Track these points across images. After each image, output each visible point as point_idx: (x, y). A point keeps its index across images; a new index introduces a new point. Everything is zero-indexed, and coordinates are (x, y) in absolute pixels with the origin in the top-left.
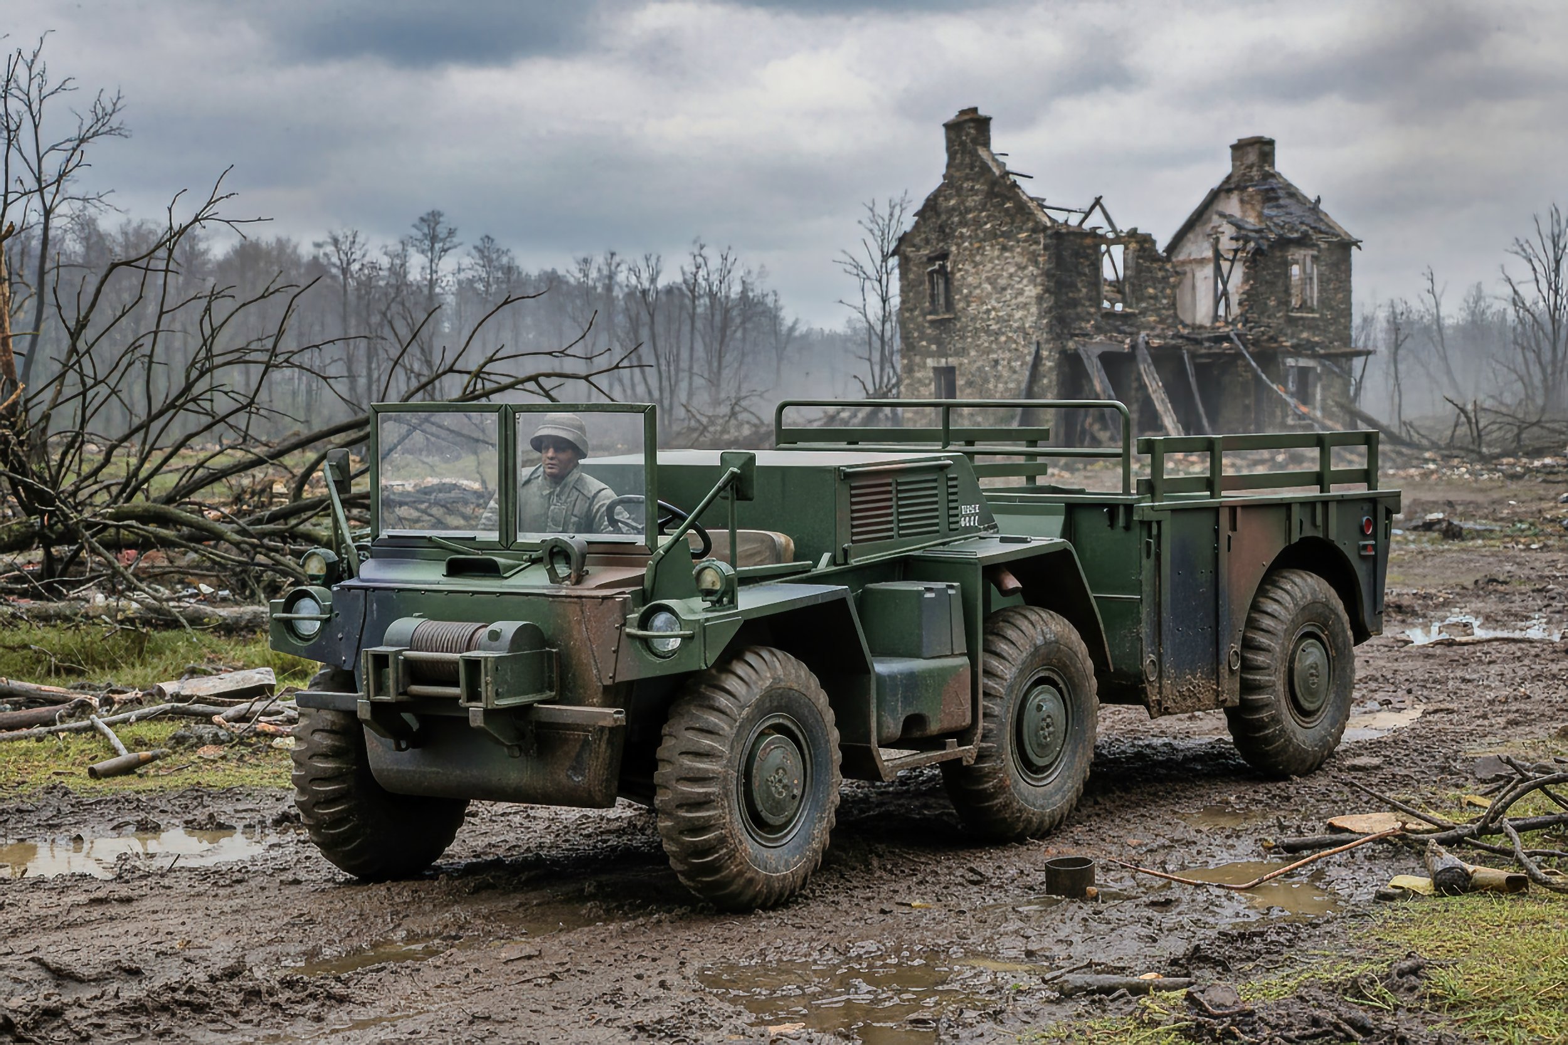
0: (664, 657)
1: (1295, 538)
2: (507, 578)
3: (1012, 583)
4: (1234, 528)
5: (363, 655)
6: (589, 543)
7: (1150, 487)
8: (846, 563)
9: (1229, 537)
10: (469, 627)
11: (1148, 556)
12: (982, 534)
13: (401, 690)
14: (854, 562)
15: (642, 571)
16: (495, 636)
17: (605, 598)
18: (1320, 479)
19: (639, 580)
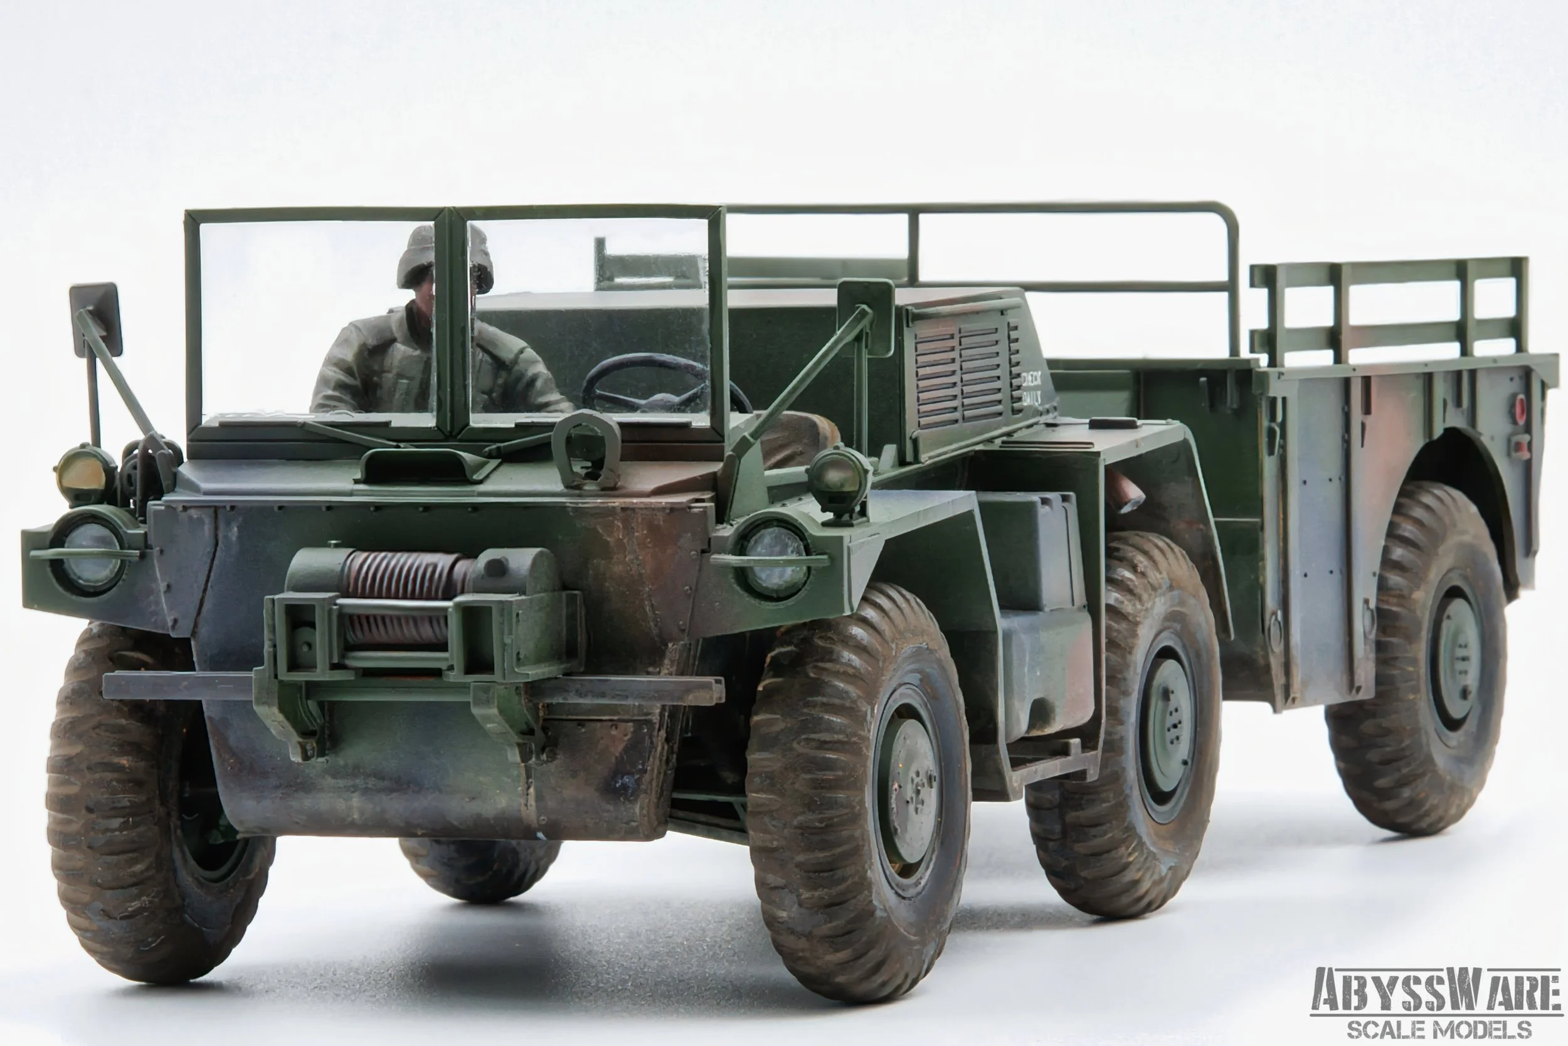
0: (779, 599)
1: (1438, 432)
2: (480, 482)
3: (1134, 492)
4: (1367, 410)
5: (267, 606)
6: (623, 426)
7: (1268, 340)
8: (916, 460)
9: (1363, 426)
10: (443, 561)
11: (1271, 453)
12: (1049, 419)
13: (336, 661)
14: (927, 458)
15: (717, 467)
16: (497, 569)
17: (673, 509)
18: (1461, 331)
19: (710, 483)
